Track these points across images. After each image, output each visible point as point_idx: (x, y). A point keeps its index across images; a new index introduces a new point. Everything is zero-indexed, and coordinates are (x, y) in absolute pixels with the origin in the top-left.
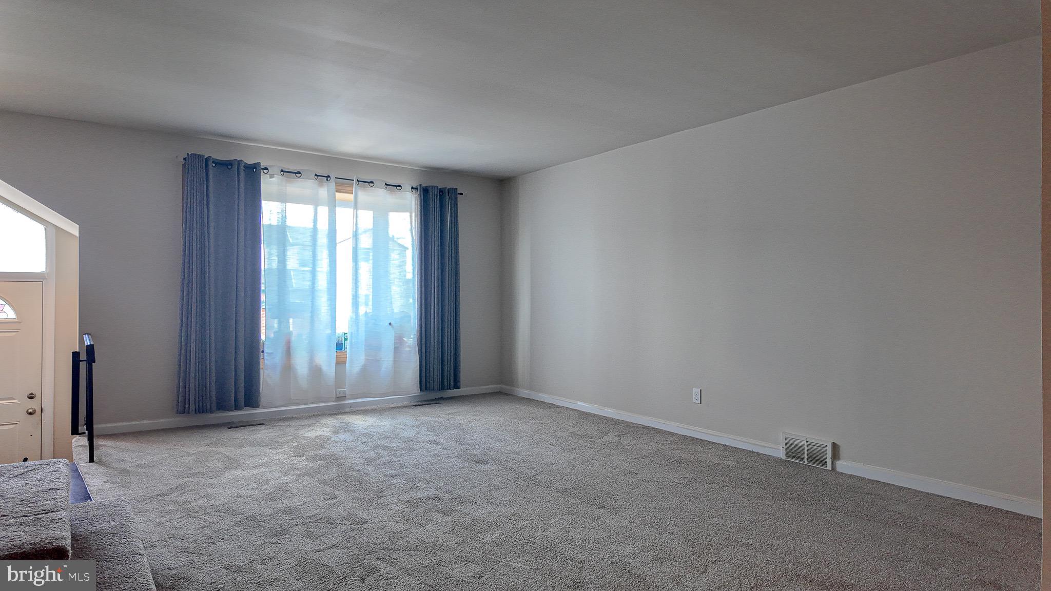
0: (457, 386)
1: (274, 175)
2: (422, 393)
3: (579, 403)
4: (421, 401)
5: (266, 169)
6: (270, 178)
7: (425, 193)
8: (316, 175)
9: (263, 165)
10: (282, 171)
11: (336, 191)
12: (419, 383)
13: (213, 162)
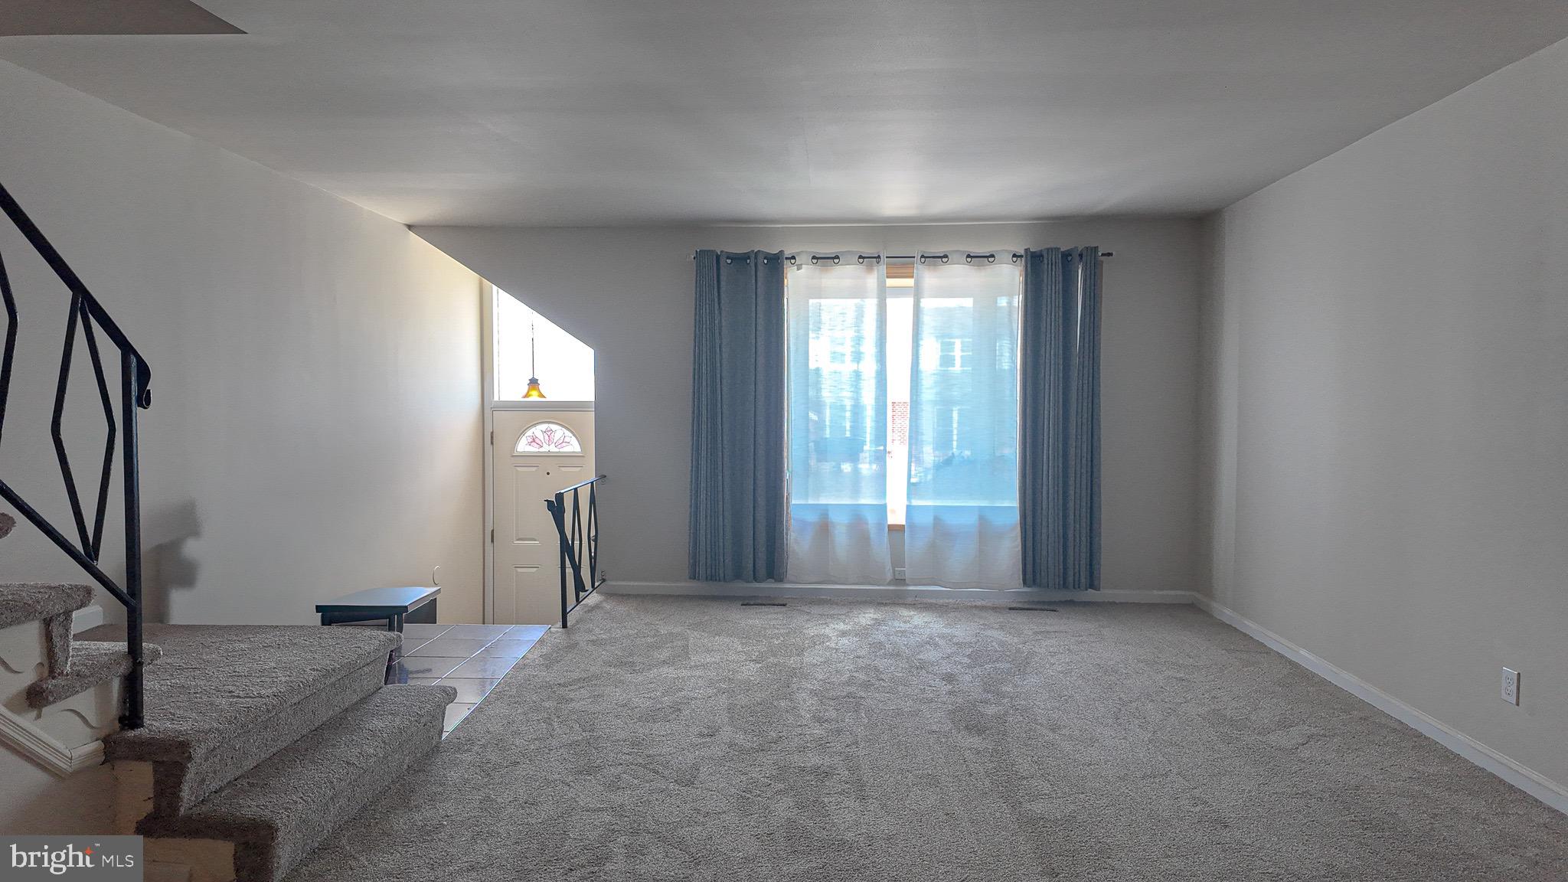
0: (1092, 585)
1: (801, 265)
2: (1026, 589)
3: (1301, 652)
4: (1029, 602)
5: (793, 258)
6: (798, 269)
7: (1035, 263)
8: (860, 257)
9: (788, 253)
10: (814, 258)
11: (887, 277)
12: (1021, 573)
13: (728, 258)
